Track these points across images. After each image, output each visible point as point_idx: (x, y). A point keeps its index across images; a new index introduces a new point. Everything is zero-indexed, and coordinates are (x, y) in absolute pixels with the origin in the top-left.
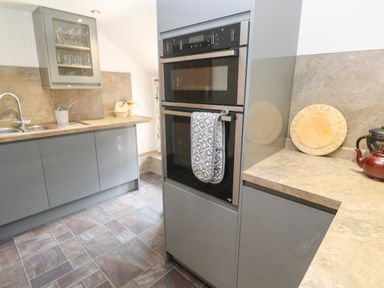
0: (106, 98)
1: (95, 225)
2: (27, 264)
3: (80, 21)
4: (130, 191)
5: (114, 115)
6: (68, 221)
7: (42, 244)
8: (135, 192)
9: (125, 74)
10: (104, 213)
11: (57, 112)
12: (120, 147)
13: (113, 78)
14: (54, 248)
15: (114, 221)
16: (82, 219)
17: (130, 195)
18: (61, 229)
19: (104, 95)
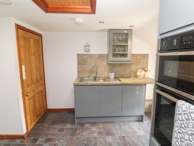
0: (133, 68)
1: (114, 135)
2: (84, 140)
3: (125, 32)
4: (138, 121)
5: (136, 76)
6: (105, 125)
7: (92, 132)
8: (140, 123)
9: (145, 55)
10: (121, 129)
11: (110, 74)
12: (137, 93)
13: (139, 57)
14: (95, 137)
15: (124, 137)
16: (110, 127)
17: (137, 123)
18: (101, 128)
19: (132, 66)
